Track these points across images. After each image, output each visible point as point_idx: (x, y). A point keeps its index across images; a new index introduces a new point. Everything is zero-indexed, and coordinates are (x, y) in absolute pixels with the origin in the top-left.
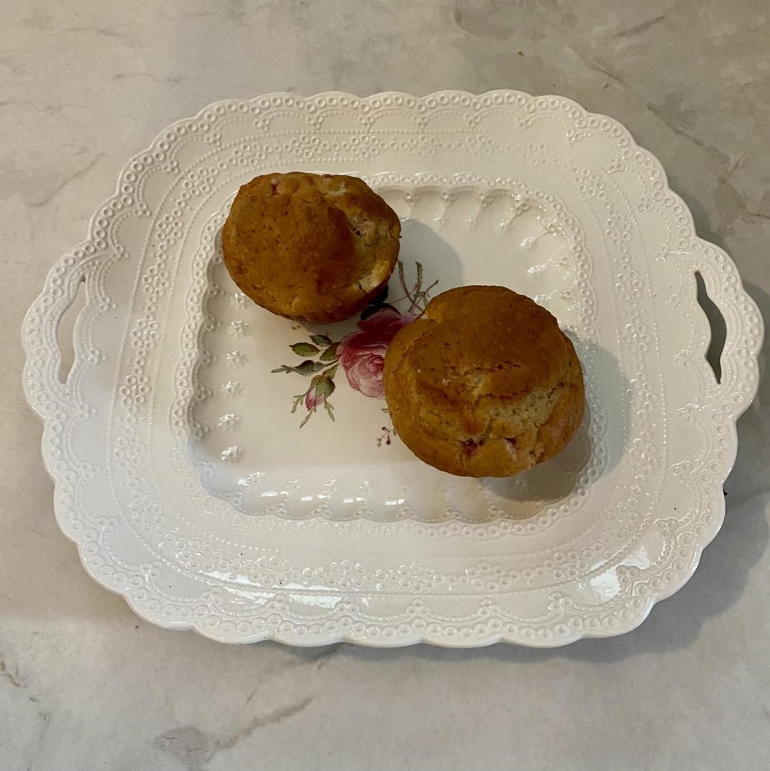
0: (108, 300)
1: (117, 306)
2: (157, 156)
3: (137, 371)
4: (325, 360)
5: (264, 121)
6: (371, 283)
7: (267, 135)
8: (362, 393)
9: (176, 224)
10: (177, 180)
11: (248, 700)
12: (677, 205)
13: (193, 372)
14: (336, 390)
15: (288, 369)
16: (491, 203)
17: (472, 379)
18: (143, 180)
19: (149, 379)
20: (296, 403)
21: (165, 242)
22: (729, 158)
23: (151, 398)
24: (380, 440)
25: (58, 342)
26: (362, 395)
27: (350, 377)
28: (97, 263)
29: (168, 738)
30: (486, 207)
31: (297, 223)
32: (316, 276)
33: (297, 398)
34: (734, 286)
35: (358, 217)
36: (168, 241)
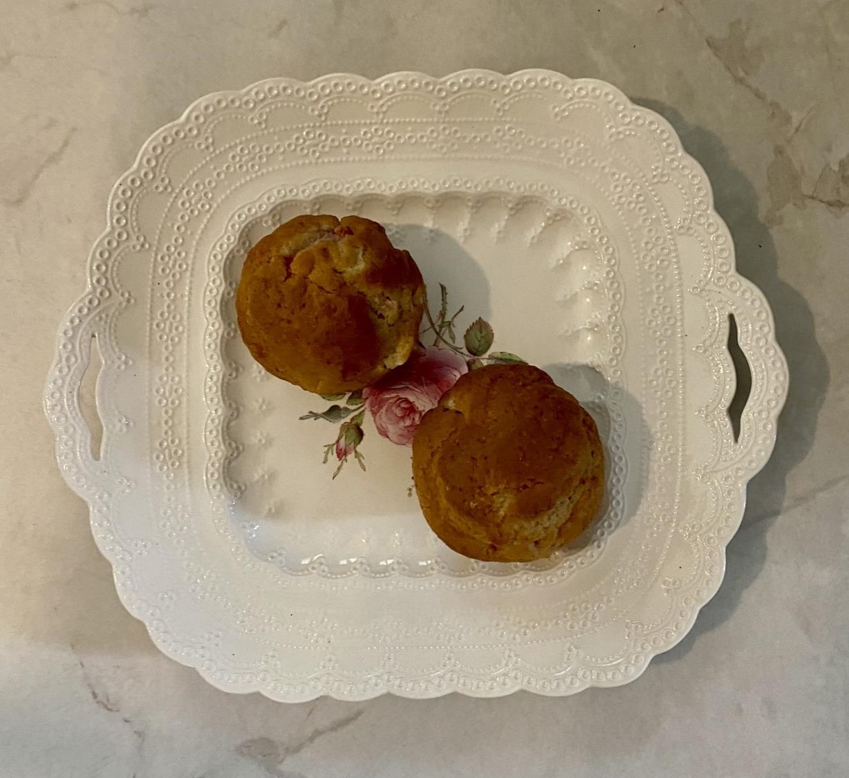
0: (123, 358)
1: (134, 361)
2: (146, 174)
3: (166, 433)
4: (352, 405)
5: (261, 115)
6: (395, 361)
7: (266, 132)
8: (390, 440)
9: (179, 254)
10: (171, 200)
11: (309, 714)
12: (719, 232)
13: (222, 429)
14: (364, 438)
15: (316, 416)
16: (520, 209)
17: (498, 500)
18: (135, 206)
19: (180, 441)
20: (327, 453)
21: (171, 278)
22: (791, 117)
23: (185, 459)
24: (410, 490)
25: (83, 416)
26: (391, 443)
27: (378, 422)
28: (104, 316)
29: (246, 747)
30: (515, 214)
31: (316, 318)
32: (340, 368)
33: (326, 448)
34: (765, 336)
35: (379, 297)
36: (174, 275)
